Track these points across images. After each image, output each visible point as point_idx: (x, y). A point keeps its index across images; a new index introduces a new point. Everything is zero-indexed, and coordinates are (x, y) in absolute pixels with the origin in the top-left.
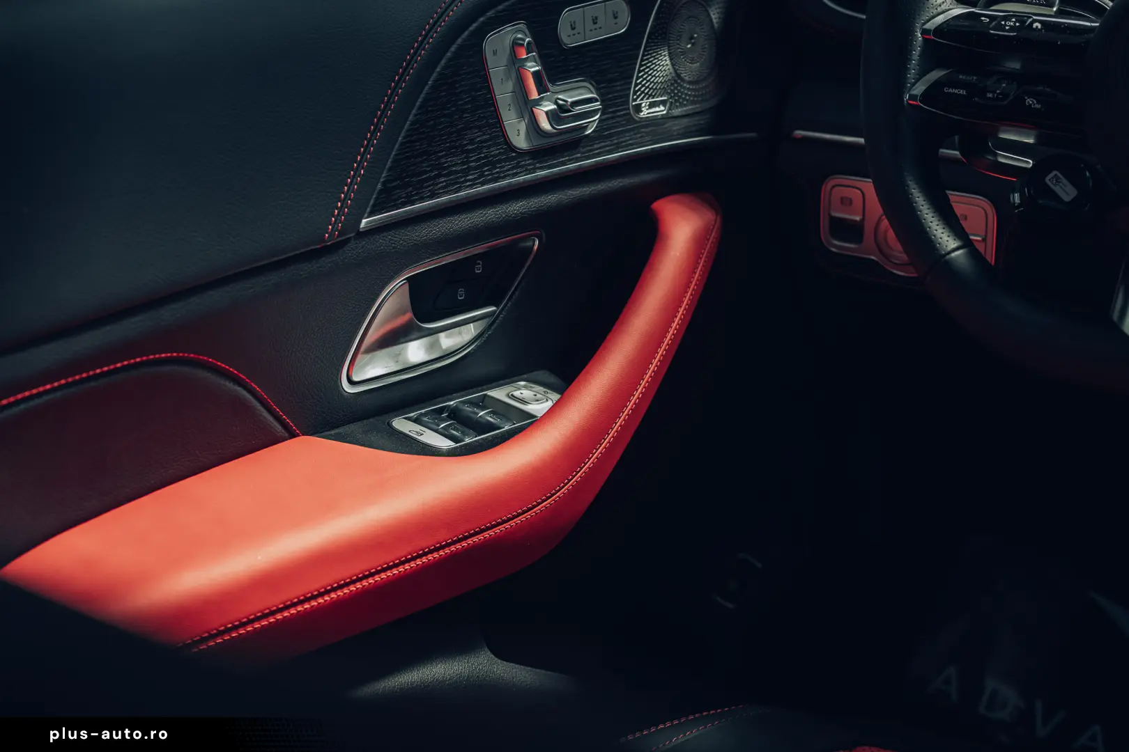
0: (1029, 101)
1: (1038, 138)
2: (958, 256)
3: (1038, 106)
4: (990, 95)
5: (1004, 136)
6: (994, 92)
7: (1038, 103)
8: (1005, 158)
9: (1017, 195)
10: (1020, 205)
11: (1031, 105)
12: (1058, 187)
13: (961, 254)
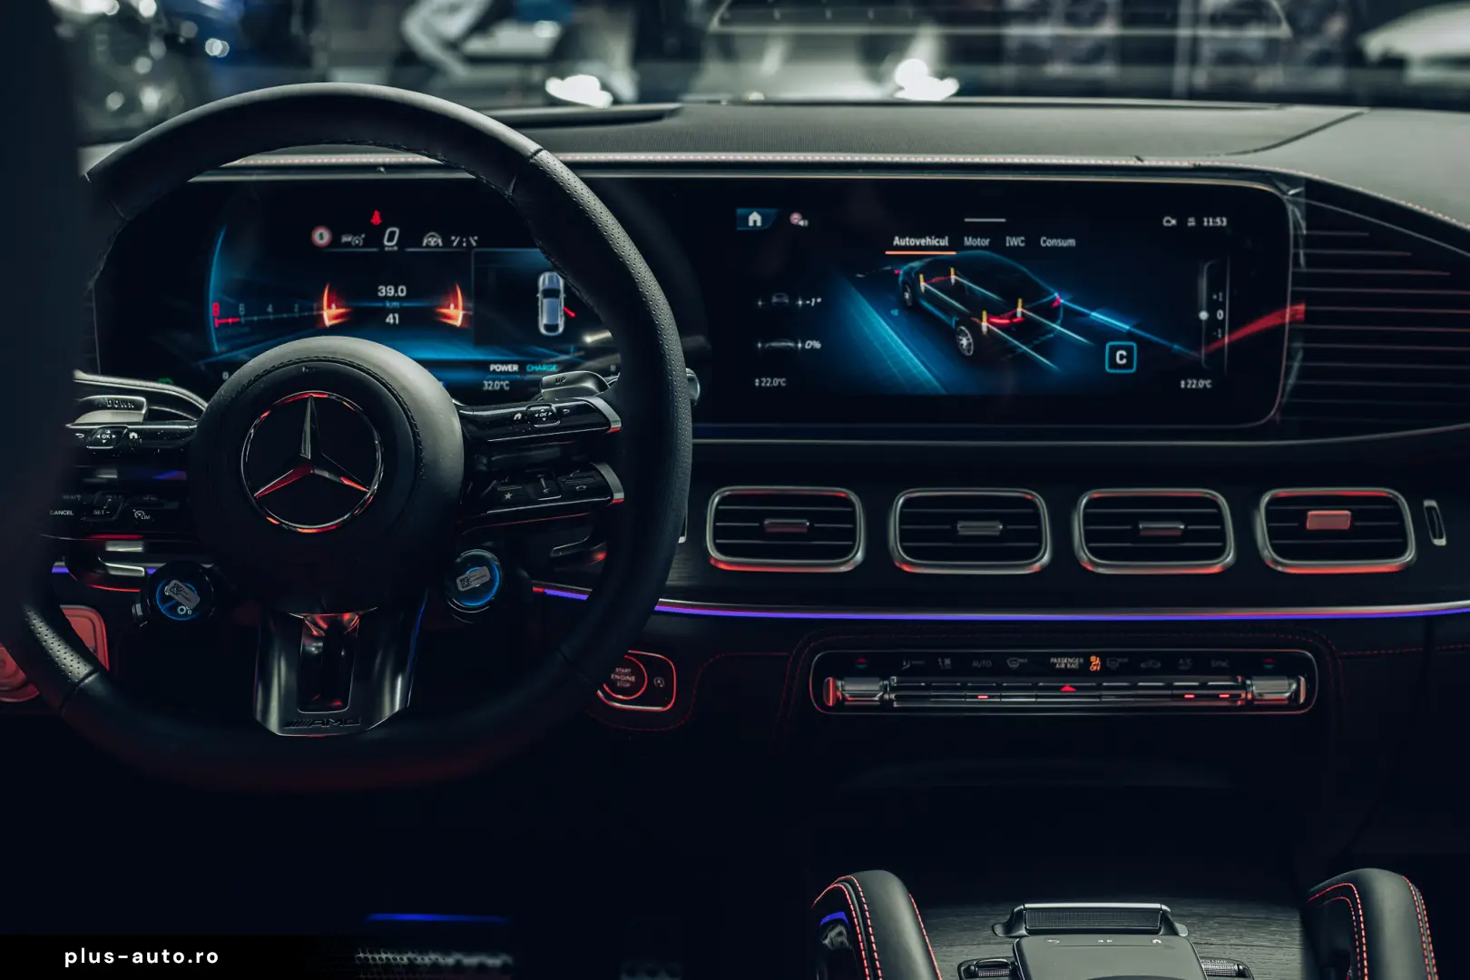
0: (137, 513)
1: (145, 547)
2: (92, 682)
3: (147, 517)
4: (97, 513)
5: (110, 549)
6: (101, 509)
7: (147, 514)
8: (116, 568)
9: (138, 607)
10: (143, 618)
11: (139, 517)
12: (180, 596)
13: (95, 680)
